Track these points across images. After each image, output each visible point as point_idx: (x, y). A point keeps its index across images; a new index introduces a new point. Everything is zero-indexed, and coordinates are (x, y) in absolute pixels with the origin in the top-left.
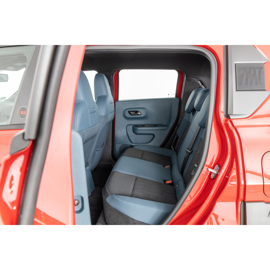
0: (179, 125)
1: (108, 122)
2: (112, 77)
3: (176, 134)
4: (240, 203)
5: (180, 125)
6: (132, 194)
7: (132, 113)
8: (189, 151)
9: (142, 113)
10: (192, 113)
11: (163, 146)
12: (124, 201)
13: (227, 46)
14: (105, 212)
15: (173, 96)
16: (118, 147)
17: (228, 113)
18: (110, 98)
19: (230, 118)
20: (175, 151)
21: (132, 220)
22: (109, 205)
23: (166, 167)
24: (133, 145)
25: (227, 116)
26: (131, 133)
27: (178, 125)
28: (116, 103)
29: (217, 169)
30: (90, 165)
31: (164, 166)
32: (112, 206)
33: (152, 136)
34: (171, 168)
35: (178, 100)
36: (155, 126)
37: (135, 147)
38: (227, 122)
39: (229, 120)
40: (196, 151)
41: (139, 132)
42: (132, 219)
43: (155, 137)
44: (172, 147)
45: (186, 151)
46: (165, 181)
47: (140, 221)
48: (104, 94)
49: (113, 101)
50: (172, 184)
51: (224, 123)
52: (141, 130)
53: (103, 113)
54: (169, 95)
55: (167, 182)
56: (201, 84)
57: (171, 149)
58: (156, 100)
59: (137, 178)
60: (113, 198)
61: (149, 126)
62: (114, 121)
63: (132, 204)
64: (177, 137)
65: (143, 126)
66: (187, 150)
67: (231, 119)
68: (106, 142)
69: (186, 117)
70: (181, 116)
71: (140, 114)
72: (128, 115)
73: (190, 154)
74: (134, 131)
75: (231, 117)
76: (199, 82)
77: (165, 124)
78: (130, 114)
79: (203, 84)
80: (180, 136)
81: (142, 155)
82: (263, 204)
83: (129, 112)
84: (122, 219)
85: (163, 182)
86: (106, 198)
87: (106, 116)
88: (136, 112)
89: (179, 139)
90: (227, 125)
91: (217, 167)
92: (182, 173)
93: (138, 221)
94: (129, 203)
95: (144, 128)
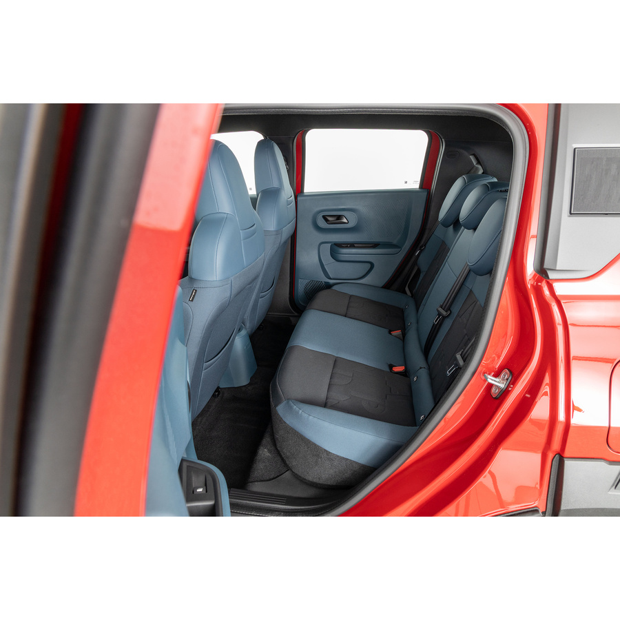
0: (425, 246)
1: (282, 242)
2: (291, 145)
3: (415, 263)
4: (550, 456)
5: (427, 246)
6: (327, 398)
7: (330, 219)
8: (444, 313)
9: (350, 220)
10: (452, 226)
11: (387, 286)
12: (311, 417)
13: (557, 107)
14: (274, 431)
15: (416, 186)
16: (301, 286)
17: (546, 266)
18: (288, 191)
19: (548, 277)
20: (412, 297)
21: (325, 455)
22: (281, 420)
23: (395, 333)
24: (332, 282)
25: (542, 272)
26: (328, 259)
27: (422, 246)
28: (299, 198)
29: (507, 379)
30: (248, 325)
31: (390, 333)
32: (288, 422)
33: (368, 266)
34: (404, 335)
35: (425, 194)
36: (375, 245)
37: (335, 288)
38: (539, 284)
39: (544, 281)
40: (458, 315)
41: (342, 257)
42: (325, 450)
43: (374, 268)
44: (407, 289)
45: (438, 311)
46: (391, 366)
47: (342, 456)
48: (275, 184)
49: (293, 197)
50: (405, 374)
51: (532, 285)
52: (346, 253)
53: (272, 226)
54: (406, 182)
55: (397, 369)
56: (474, 162)
57: (404, 292)
58: (379, 194)
59: (336, 361)
60: (291, 408)
61: (364, 245)
62: (293, 238)
63: (326, 424)
64: (419, 271)
65: (352, 245)
66: (440, 309)
67: (551, 280)
68: (280, 276)
69: (439, 231)
70: (428, 227)
71: (345, 220)
72: (322, 223)
73: (444, 318)
74: (334, 254)
75: (552, 275)
76: (472, 158)
77: (395, 242)
78: (327, 220)
79: (479, 162)
80: (424, 268)
81: (349, 308)
82: (602, 464)
83: (324, 217)
84: (306, 449)
85: (387, 369)
86: (276, 406)
87: (278, 232)
88: (339, 217)
89: (422, 276)
90: (538, 290)
91: (506, 374)
92: (426, 351)
93: (338, 456)
94: (321, 422)
95: (354, 251)
